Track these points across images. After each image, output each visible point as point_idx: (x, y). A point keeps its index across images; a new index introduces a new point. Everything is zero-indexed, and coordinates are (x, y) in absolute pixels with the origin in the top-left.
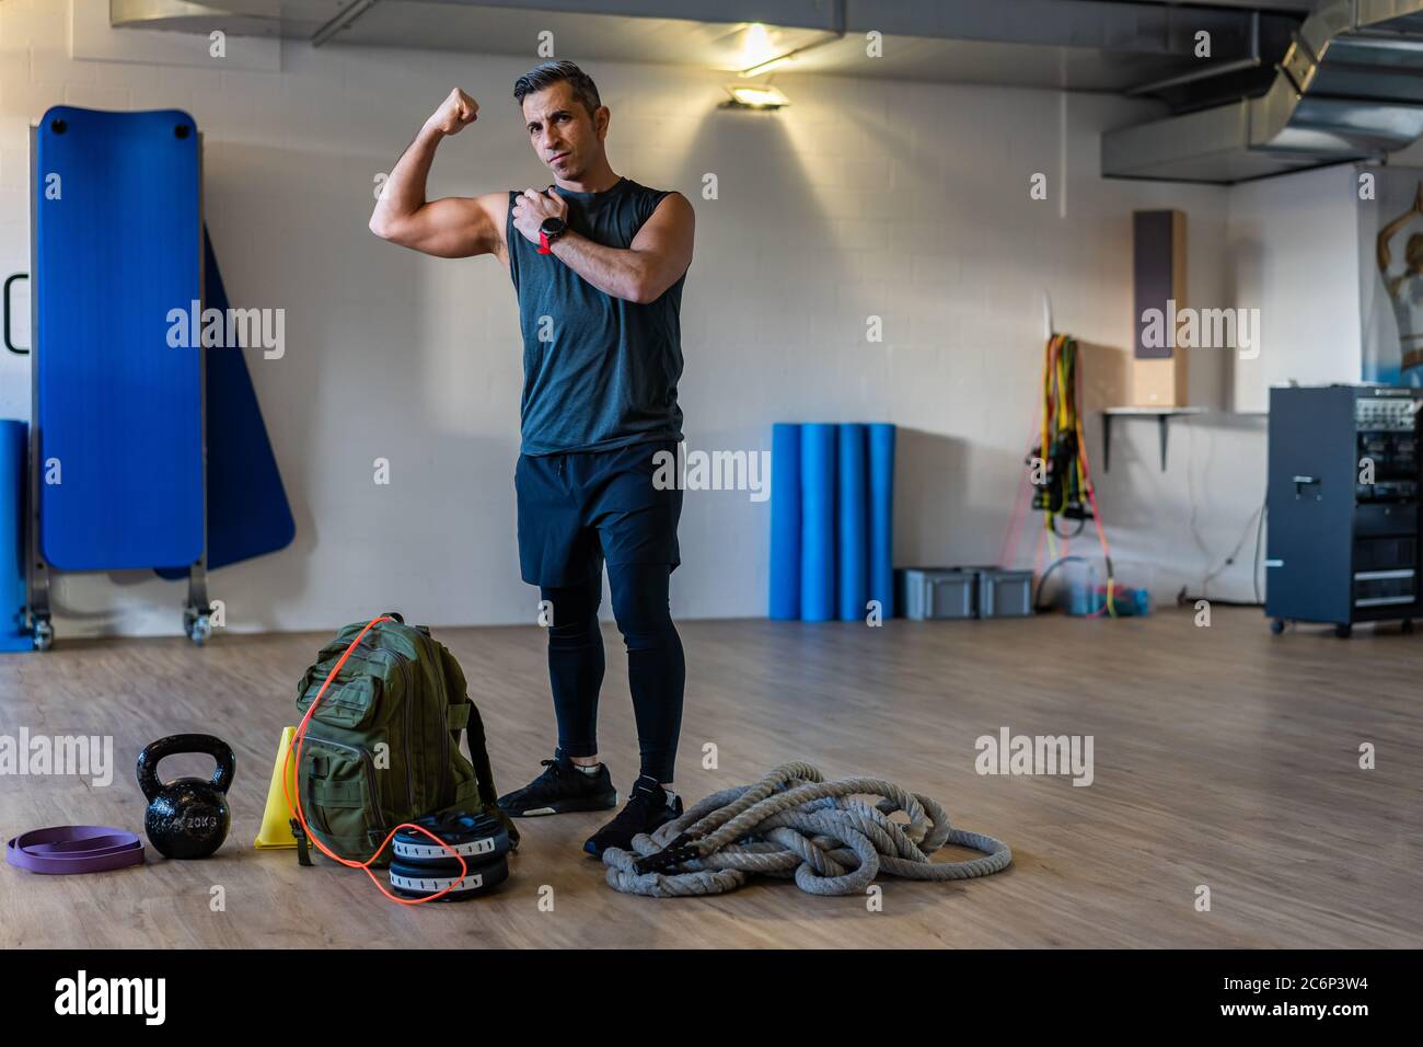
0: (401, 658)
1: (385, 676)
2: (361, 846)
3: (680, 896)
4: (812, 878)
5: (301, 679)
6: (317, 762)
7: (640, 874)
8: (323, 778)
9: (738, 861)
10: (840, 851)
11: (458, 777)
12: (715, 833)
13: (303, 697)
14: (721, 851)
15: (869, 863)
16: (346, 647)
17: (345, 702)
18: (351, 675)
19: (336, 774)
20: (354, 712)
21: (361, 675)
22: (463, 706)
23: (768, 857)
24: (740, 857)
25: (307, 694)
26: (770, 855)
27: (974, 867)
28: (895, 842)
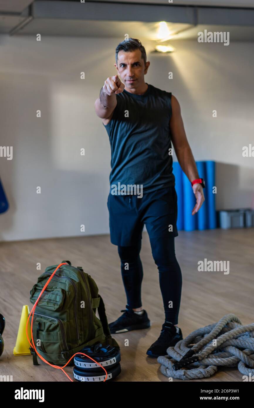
0: (72, 281)
1: (67, 289)
2: (59, 358)
5: (32, 289)
6: (40, 324)
7: (176, 370)
8: (42, 331)
9: (214, 362)
12: (204, 350)
13: (32, 296)
14: (207, 358)
16: (49, 276)
17: (50, 300)
18: (52, 288)
19: (48, 329)
20: (55, 304)
21: (56, 288)
22: (97, 299)
23: (227, 360)
24: (215, 360)
25: (34, 296)
26: (227, 358)
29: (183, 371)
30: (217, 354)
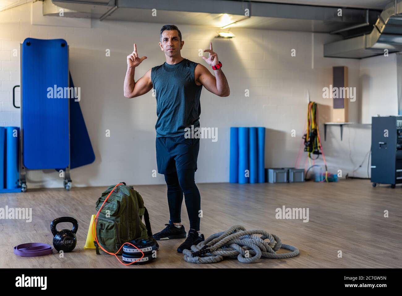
0: (125, 195)
1: (121, 201)
2: (114, 249)
3: (205, 263)
4: (242, 258)
5: (97, 201)
6: (101, 225)
7: (193, 257)
8: (103, 229)
10: (250, 250)
11: (141, 229)
12: (214, 245)
13: (97, 206)
14: (216, 250)
15: (259, 254)
16: (110, 192)
17: (110, 208)
18: (111, 200)
19: (107, 228)
20: (112, 211)
21: (114, 200)
22: (143, 209)
23: (230, 252)
24: (222, 252)
25: (99, 206)
27: (289, 255)
28: (266, 248)
29: (198, 257)
30: (224, 249)
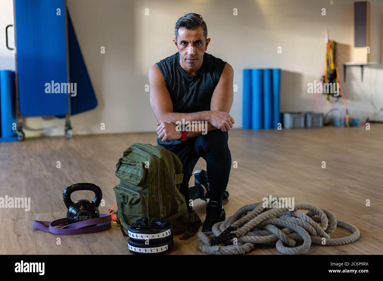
4: (283, 247)
7: (211, 246)
9: (252, 239)
10: (294, 234)
12: (243, 228)
14: (245, 235)
15: (307, 242)
24: (254, 238)
26: (265, 237)
27: (349, 240)
28: (316, 231)
29: (218, 247)
30: (256, 232)
